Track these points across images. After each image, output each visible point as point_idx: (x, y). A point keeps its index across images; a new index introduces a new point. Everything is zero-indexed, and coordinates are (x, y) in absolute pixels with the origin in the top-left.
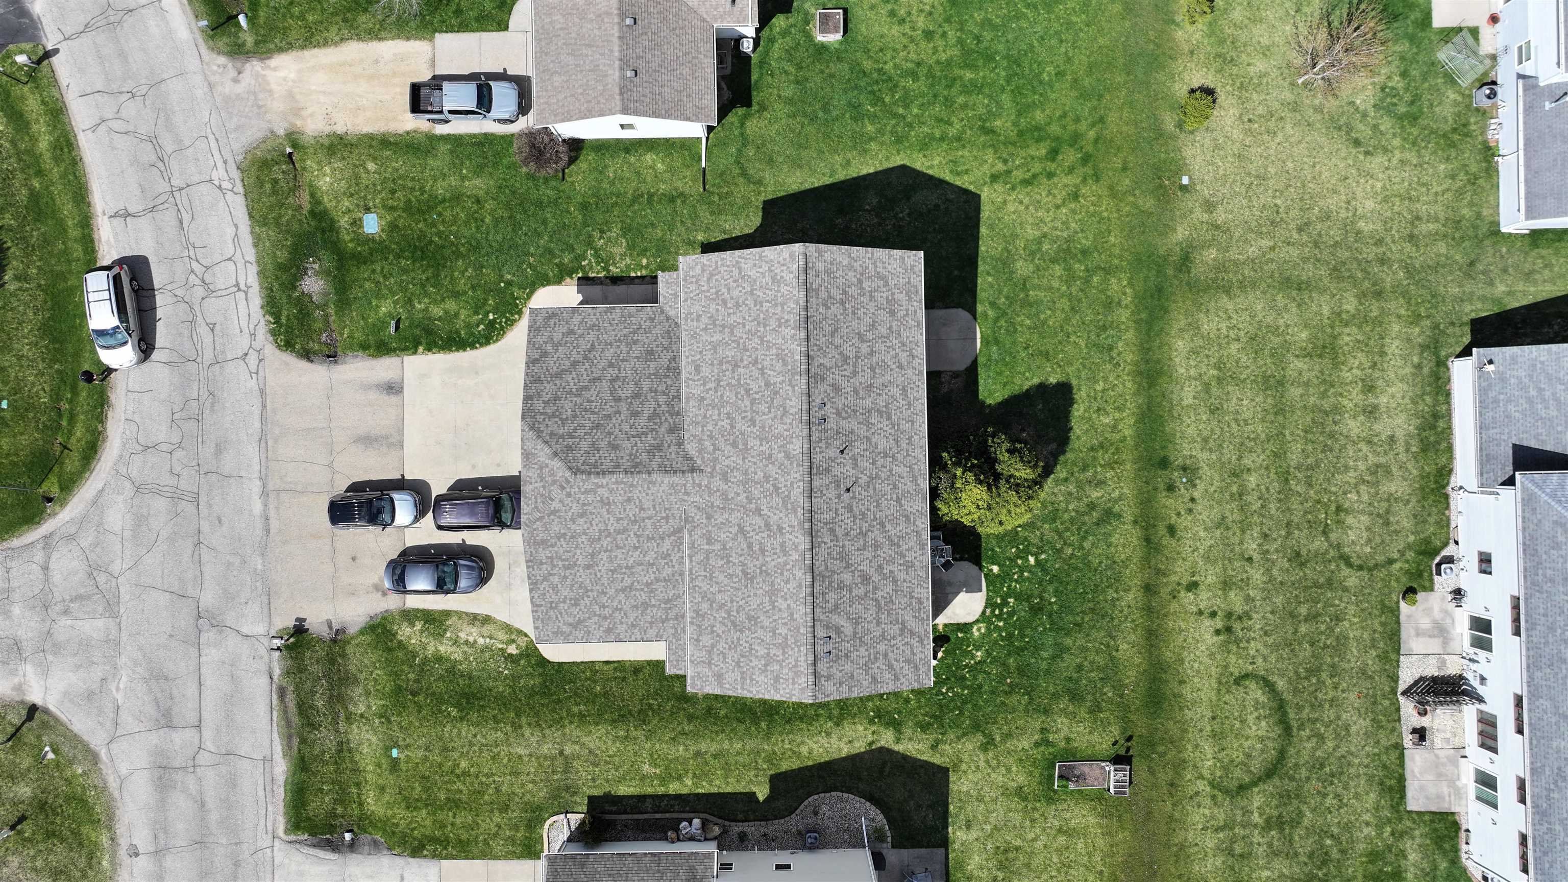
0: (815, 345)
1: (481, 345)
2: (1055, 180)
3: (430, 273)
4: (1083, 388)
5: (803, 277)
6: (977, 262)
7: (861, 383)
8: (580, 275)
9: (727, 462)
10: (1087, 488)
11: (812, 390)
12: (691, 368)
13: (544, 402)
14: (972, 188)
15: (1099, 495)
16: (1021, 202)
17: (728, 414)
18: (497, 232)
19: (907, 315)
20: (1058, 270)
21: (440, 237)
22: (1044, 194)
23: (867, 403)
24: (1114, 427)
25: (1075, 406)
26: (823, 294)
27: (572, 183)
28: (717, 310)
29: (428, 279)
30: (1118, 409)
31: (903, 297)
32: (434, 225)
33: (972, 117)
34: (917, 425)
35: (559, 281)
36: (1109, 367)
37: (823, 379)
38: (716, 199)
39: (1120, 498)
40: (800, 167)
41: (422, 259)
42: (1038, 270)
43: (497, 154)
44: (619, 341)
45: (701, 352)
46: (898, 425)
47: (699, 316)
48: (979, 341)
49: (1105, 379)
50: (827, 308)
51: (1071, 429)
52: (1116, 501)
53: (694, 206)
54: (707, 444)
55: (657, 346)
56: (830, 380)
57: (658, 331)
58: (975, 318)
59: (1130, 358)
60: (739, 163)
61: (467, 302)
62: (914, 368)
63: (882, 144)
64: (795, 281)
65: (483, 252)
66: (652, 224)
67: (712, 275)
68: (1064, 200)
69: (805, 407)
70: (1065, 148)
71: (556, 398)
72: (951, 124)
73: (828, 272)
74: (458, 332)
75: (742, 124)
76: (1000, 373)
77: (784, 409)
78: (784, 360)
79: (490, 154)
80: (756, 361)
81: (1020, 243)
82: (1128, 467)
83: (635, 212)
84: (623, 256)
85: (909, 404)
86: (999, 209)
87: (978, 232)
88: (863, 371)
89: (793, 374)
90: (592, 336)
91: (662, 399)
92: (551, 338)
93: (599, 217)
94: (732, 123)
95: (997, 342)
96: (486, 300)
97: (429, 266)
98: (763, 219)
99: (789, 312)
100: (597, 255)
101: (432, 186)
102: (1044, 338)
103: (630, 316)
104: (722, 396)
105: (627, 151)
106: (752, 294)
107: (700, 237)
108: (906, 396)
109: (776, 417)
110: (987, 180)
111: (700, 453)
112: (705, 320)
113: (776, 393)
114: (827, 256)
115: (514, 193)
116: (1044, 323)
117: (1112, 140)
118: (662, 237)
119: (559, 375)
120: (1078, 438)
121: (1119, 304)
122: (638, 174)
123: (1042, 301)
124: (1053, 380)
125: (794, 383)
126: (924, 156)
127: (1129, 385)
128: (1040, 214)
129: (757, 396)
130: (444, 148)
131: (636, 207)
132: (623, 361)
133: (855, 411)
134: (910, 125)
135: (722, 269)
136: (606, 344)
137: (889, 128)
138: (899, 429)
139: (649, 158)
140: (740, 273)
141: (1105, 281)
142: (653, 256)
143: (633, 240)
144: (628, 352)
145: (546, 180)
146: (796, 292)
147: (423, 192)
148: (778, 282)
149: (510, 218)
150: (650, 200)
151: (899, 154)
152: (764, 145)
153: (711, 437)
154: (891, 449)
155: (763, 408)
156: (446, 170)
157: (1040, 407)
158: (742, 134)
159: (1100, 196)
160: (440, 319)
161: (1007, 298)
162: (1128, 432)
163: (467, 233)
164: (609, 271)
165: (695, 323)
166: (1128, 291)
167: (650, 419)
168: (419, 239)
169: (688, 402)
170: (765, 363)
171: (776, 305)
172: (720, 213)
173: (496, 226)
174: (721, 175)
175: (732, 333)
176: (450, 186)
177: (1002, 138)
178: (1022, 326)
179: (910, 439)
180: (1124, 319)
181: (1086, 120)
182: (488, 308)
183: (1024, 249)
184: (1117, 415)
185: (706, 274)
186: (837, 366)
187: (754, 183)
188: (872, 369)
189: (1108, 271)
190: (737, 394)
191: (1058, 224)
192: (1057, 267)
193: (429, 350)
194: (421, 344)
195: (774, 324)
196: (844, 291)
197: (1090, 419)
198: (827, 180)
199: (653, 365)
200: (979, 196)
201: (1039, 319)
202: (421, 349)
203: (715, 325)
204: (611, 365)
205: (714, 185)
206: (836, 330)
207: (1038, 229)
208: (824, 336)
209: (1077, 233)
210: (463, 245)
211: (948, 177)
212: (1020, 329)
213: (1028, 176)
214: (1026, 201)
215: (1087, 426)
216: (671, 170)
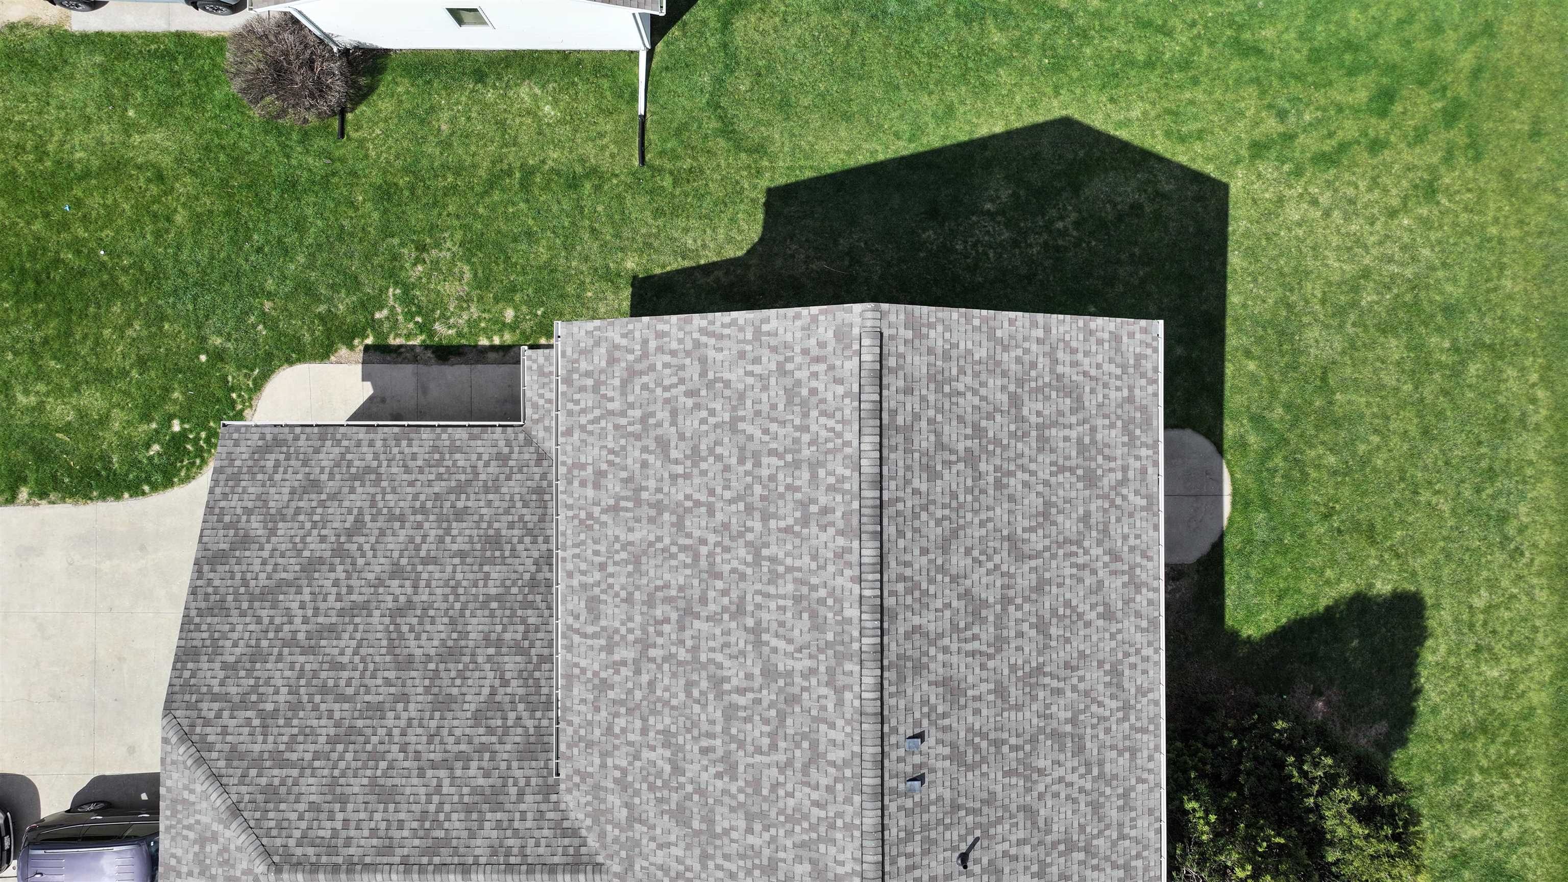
0: (902, 578)
1: (155, 488)
2: (1387, 154)
3: (52, 328)
4: (1446, 602)
5: (871, 396)
6: (1222, 329)
7: (1013, 668)
8: (369, 341)
9: (660, 857)
10: (1452, 820)
11: (890, 702)
12: (578, 604)
13: (225, 666)
14: (1210, 169)
15: (1477, 833)
16: (1314, 202)
17: (666, 732)
18: (198, 244)
19: (1124, 482)
20: (1395, 347)
21: (78, 252)
22: (1362, 185)
23: (1029, 718)
24: (1510, 686)
25: (1429, 643)
26: (924, 440)
27: (362, 142)
28: (645, 464)
29: (46, 341)
30: (1521, 649)
31: (1115, 435)
32: (64, 225)
33: (1214, 20)
34: (1142, 759)
35: (323, 353)
36: (1500, 557)
37: (919, 668)
38: (667, 182)
39: (1521, 841)
40: (847, 117)
41: (37, 298)
42: (1353, 346)
43: (201, 77)
44: (423, 510)
45: (602, 567)
46: (1101, 764)
47: (600, 474)
48: (1227, 501)
49: (1492, 584)
50: (933, 475)
51: (1419, 691)
52: (1513, 846)
53: (620, 198)
54: (614, 800)
55: (511, 525)
56: (937, 669)
57: (514, 487)
58: (1220, 451)
59: (1543, 538)
60: (718, 106)
61: (126, 393)
62: (1138, 615)
63: (1023, 71)
64: (849, 405)
65: (168, 286)
66: (529, 234)
67: (632, 373)
68: (1405, 199)
69: (871, 750)
70: (1408, 89)
71: (257, 656)
72: (1169, 33)
73: (937, 379)
74: (105, 458)
75: (726, 24)
76: (1271, 571)
77: (814, 745)
78: (814, 615)
79: (186, 76)
80: (739, 611)
81: (1313, 289)
82: (1538, 773)
83: (493, 208)
84: (464, 301)
85: (1126, 707)
86: (1268, 215)
87: (1224, 263)
88: (1020, 635)
89: (840, 658)
90: (358, 499)
91: (512, 663)
92: (263, 499)
93: (416, 217)
94: (704, 22)
95: (1266, 503)
96: (167, 390)
97: (50, 313)
98: (766, 227)
99: (831, 488)
100: (407, 299)
101: (62, 143)
102: (1364, 494)
103: (454, 449)
104: (652, 684)
105: (480, 76)
106: (734, 430)
107: (631, 264)
108: (1120, 686)
109: (789, 763)
110: (1244, 152)
111: (596, 821)
112: (613, 485)
113: (793, 700)
114: (935, 336)
115: (236, 161)
116: (1365, 462)
117: (1509, 74)
118: (548, 263)
119: (269, 595)
120: (1435, 710)
121: (1522, 421)
122: (502, 125)
123: (1362, 416)
124: (1383, 587)
125: (841, 680)
126: (1112, 100)
127: (1542, 596)
128: (1354, 228)
129: (742, 701)
130: (87, 61)
131: (496, 196)
132: (425, 562)
133: (998, 744)
134: (1084, 34)
135: (660, 360)
136: (392, 517)
137: (1037, 39)
138: (1101, 775)
139: (525, 92)
140: (703, 374)
141: (1494, 372)
142: (529, 302)
143: (487, 268)
144: (441, 540)
145: (305, 136)
146: (851, 435)
147: (41, 153)
148: (804, 403)
149: (227, 213)
150: (525, 185)
151: (1057, 94)
152: (770, 69)
153: (622, 784)
154: (1082, 828)
155: (756, 732)
156: (91, 110)
157: (1355, 643)
158: (725, 46)
159: (1483, 192)
160: (67, 428)
161: (1288, 407)
162: (1539, 698)
163: (136, 246)
164: (431, 334)
165: (590, 492)
166: (1541, 394)
167: (478, 717)
168: (32, 255)
169: (568, 687)
170: (765, 616)
171: (796, 464)
172: (676, 211)
173: (197, 232)
174: (678, 132)
175: (679, 525)
176: (100, 142)
177: (1276, 65)
178: (1318, 467)
179: (1125, 795)
180: (1532, 456)
181: (1456, 29)
182: (170, 408)
183: (1323, 302)
184: (1516, 662)
185: (619, 370)
186: (955, 628)
187: (750, 151)
188: (1041, 627)
189: (1496, 352)
190: (690, 685)
191: (1393, 249)
192: (1393, 342)
193: (42, 494)
194: (25, 481)
195: (789, 515)
196: (976, 427)
197: (1459, 669)
198: (904, 148)
199: (496, 573)
200: (1225, 187)
201: (1354, 454)
202: (24, 493)
203: (638, 502)
204: (397, 572)
205: (662, 153)
206: (955, 533)
207: (1351, 260)
208: (924, 551)
209: (1433, 269)
210: (125, 270)
211: (1160, 146)
212: (1314, 474)
213: (1328, 146)
214: (1325, 199)
215: (1452, 685)
216: (571, 118)
